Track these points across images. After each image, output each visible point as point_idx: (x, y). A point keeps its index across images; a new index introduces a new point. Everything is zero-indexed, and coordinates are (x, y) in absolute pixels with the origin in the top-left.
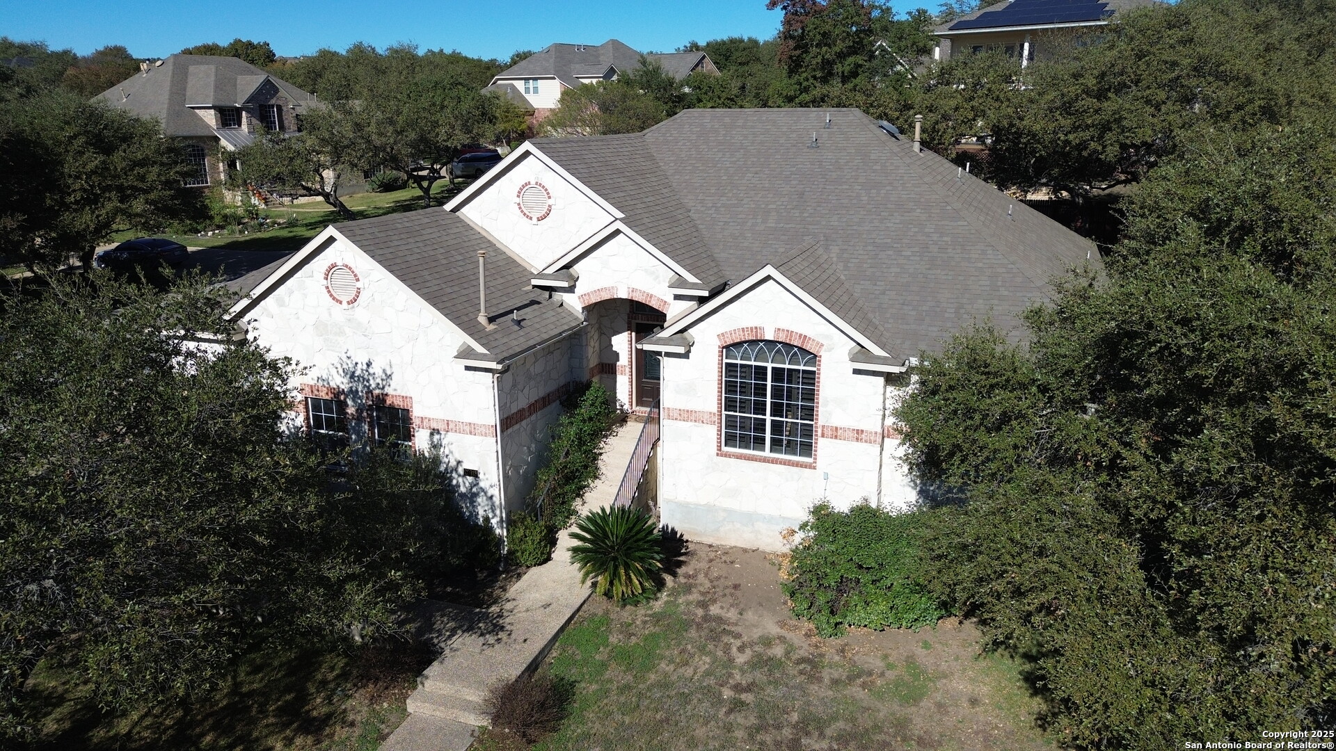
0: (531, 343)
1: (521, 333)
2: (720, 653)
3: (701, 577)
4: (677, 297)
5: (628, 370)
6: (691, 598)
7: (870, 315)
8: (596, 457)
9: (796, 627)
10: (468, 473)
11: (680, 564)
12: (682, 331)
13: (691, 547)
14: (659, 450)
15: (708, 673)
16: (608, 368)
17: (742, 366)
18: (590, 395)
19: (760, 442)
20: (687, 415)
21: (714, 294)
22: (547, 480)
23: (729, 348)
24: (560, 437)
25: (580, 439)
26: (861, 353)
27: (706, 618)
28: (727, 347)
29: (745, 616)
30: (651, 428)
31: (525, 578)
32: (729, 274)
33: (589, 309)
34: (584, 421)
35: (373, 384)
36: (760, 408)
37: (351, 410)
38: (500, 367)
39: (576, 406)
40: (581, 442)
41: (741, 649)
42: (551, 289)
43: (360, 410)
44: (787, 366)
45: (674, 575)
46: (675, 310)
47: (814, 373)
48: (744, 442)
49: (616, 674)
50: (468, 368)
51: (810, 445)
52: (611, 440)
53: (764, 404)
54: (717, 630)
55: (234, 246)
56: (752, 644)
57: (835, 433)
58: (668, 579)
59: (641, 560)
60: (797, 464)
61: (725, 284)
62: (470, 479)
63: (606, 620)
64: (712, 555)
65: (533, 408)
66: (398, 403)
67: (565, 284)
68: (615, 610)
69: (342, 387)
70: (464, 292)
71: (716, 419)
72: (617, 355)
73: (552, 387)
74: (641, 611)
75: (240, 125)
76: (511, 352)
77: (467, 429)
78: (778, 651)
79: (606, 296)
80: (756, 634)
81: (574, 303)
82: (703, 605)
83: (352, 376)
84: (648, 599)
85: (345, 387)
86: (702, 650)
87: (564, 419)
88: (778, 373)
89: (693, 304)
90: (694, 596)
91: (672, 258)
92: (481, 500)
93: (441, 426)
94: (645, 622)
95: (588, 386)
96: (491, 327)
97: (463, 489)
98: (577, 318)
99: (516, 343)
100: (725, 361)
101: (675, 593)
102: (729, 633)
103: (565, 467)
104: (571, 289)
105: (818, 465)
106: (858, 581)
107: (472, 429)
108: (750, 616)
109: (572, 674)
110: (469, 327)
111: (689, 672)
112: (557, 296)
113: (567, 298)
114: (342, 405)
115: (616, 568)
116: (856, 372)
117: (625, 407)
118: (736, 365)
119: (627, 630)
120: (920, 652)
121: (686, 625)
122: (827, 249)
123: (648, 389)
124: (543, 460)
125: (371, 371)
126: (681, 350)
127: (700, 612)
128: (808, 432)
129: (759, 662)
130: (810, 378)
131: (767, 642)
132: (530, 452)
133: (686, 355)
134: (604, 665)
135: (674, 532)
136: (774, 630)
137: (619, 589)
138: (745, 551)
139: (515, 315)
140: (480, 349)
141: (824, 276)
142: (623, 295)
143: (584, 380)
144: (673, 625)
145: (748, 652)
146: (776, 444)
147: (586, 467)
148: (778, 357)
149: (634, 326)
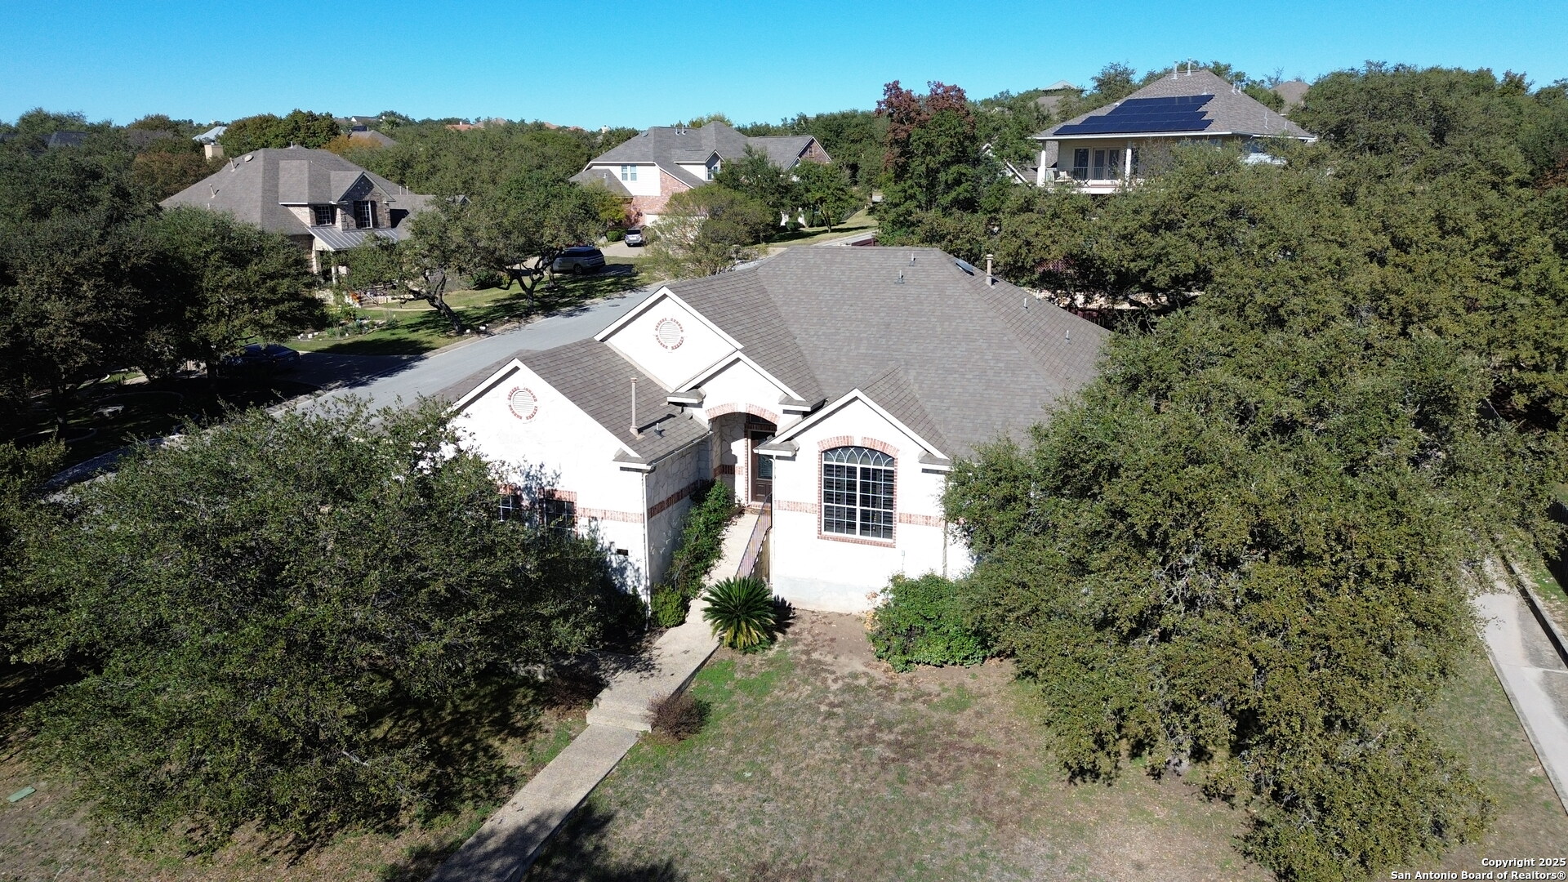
0: (671, 449)
1: (663, 441)
2: (819, 684)
3: (805, 634)
4: (786, 412)
5: (744, 470)
6: (797, 648)
7: (937, 427)
8: (719, 543)
9: (877, 666)
10: (619, 552)
11: (788, 625)
12: (790, 439)
13: (798, 613)
14: (771, 536)
15: (809, 696)
16: (728, 469)
17: (837, 467)
18: (714, 491)
19: (852, 527)
20: (794, 506)
21: (815, 410)
22: (681, 559)
23: (827, 452)
24: (690, 526)
25: (707, 527)
26: (928, 457)
27: (809, 661)
28: (825, 452)
29: (839, 659)
30: (765, 519)
31: (666, 635)
32: (828, 392)
33: (713, 421)
34: (710, 512)
35: (545, 482)
36: (851, 500)
37: (526, 503)
38: (649, 468)
39: (705, 500)
40: (708, 530)
41: (835, 681)
42: (683, 405)
43: (533, 503)
44: (872, 467)
45: (784, 633)
46: (785, 423)
47: (892, 472)
48: (840, 527)
49: (740, 698)
50: (622, 469)
51: (891, 529)
52: (731, 528)
53: (855, 496)
54: (817, 669)
55: (338, 349)
56: (843, 678)
57: (910, 519)
58: (779, 636)
59: (758, 617)
60: (881, 545)
61: (824, 401)
62: (621, 557)
63: (731, 663)
64: (814, 618)
65: (670, 501)
66: (565, 497)
67: (695, 401)
68: (737, 656)
69: (519, 484)
70: (618, 409)
71: (817, 509)
72: (735, 458)
73: (684, 484)
74: (758, 658)
75: (334, 222)
76: (657, 456)
77: (621, 517)
78: (863, 682)
79: (728, 410)
80: (846, 671)
81: (702, 417)
82: (808, 653)
83: (528, 476)
84: (764, 648)
85: (521, 484)
86: (806, 682)
87: (694, 511)
88: (865, 472)
89: (799, 417)
90: (800, 647)
91: (782, 381)
92: (629, 573)
93: (599, 516)
94: (761, 665)
95: (713, 483)
96: (640, 437)
97: (614, 565)
98: (704, 429)
99: (658, 449)
100: (824, 462)
101: (784, 645)
102: (826, 671)
103: (695, 549)
104: (700, 405)
105: (897, 545)
106: (923, 629)
107: (625, 517)
108: (842, 659)
109: (708, 698)
110: (625, 437)
111: (796, 695)
112: (688, 410)
113: (695, 411)
114: (517, 499)
115: (739, 623)
116: (925, 471)
117: (742, 502)
118: (832, 466)
119: (747, 669)
120: (969, 681)
121: (793, 666)
122: (906, 372)
123: (762, 487)
124: (677, 544)
125: (543, 471)
126: (789, 454)
127: (804, 658)
128: (889, 518)
129: (848, 689)
130: (890, 476)
131: (855, 676)
132: (668, 537)
133: (793, 458)
134: (731, 692)
135: (784, 602)
136: (861, 668)
137: (742, 639)
138: (841, 615)
139: (657, 427)
140: (633, 454)
141: (902, 396)
142: (743, 410)
143: (710, 479)
144: (784, 667)
145: (840, 683)
146: (864, 528)
147: (712, 549)
148: (865, 459)
149: (749, 434)
